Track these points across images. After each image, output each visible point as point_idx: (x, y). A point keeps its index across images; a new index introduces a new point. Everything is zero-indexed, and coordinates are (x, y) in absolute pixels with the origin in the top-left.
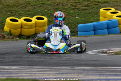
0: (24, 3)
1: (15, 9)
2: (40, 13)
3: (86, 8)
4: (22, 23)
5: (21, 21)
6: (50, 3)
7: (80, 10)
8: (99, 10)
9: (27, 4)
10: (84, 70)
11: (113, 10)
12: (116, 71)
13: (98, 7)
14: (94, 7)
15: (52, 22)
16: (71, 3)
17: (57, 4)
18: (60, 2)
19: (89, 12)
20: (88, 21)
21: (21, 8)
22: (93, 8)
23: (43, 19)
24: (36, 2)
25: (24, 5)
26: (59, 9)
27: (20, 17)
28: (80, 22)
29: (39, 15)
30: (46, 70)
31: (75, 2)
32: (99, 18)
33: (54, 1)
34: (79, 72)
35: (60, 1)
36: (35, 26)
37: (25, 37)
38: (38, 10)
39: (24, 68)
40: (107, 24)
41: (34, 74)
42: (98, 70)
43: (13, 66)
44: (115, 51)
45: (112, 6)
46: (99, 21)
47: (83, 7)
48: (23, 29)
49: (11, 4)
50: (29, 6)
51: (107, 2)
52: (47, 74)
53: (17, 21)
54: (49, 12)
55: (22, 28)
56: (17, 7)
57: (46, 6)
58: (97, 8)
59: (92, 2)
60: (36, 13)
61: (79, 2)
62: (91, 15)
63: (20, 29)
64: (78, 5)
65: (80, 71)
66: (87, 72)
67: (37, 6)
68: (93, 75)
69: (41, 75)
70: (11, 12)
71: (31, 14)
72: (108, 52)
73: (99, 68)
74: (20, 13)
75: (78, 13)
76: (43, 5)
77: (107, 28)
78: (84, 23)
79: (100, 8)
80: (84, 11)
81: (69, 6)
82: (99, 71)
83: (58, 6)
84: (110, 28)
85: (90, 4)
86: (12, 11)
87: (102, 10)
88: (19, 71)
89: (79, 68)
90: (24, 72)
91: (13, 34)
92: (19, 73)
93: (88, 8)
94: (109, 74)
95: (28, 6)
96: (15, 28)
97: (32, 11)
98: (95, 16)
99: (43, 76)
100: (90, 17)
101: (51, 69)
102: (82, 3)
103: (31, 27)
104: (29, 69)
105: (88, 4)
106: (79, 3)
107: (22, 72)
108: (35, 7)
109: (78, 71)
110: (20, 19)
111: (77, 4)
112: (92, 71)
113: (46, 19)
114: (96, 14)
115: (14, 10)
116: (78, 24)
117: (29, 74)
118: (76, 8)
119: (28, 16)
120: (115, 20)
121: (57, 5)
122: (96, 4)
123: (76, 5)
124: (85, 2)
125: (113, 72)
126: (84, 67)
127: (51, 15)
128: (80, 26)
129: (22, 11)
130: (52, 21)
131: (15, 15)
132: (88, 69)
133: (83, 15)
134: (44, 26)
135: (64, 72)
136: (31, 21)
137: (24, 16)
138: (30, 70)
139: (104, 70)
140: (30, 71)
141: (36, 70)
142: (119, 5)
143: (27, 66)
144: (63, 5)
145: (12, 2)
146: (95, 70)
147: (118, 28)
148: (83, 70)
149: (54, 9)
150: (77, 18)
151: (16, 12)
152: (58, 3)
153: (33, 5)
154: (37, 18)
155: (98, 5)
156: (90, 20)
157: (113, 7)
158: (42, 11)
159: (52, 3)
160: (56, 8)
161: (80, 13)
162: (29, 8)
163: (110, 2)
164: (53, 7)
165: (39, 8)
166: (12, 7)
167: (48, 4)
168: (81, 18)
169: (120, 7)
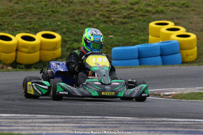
0: (22, 10)
1: (7, 19)
2: (50, 26)
3: (126, 20)
4: (18, 43)
5: (17, 39)
6: (66, 11)
7: (116, 23)
8: (148, 25)
9: (28, 11)
10: (122, 122)
11: (171, 25)
12: (176, 125)
13: (147, 20)
14: (139, 20)
15: (69, 43)
16: (102, 11)
17: (77, 12)
18: (82, 10)
19: (131, 27)
20: (129, 43)
21: (17, 17)
22: (138, 22)
23: (53, 37)
24: (42, 8)
25: (23, 13)
26: (81, 22)
27: (15, 33)
28: (116, 43)
29: (47, 30)
30: (58, 120)
31: (107, 11)
32: (148, 37)
33: (73, 8)
34: (114, 125)
35: (83, 8)
36: (40, 49)
37: (23, 66)
38: (45, 22)
39: (20, 117)
40: (162, 48)
41: (38, 126)
42: (146, 123)
43: (3, 113)
44: (173, 93)
45: (170, 18)
46: (148, 43)
47: (121, 20)
48: (20, 54)
49: (1, 11)
50: (30, 14)
51: (162, 12)
52: (59, 128)
53: (10, 39)
54: (64, 27)
55: (18, 52)
56: (10, 16)
57: (60, 16)
58: (144, 21)
59: (137, 11)
60: (42, 27)
61: (115, 11)
62: (135, 32)
63: (14, 54)
64: (112, 16)
65: (116, 124)
66: (127, 125)
67: (44, 15)
68: (136, 131)
69: (50, 128)
70: (1, 25)
71: (34, 29)
72: (162, 94)
73: (146, 119)
74: (15, 27)
75: (112, 29)
76: (55, 14)
77: (161, 55)
78: (123, 46)
79: (150, 22)
80: (123, 26)
81: (98, 16)
82: (147, 125)
83: (78, 16)
84: (166, 54)
86: (1, 23)
87: (152, 25)
88: (12, 122)
89: (114, 120)
90: (22, 123)
91: (3, 61)
92: (13, 125)
93: (130, 20)
94: (164, 129)
95: (28, 15)
96: (7, 50)
97: (35, 24)
98: (142, 33)
99: (53, 130)
100: (132, 35)
101: (67, 120)
102: (120, 12)
103: (33, 49)
104: (30, 119)
105: (129, 14)
106: (114, 13)
107: (18, 123)
108: (41, 16)
109: (112, 124)
110: (15, 36)
112: (135, 124)
113: (58, 37)
114: (142, 31)
115: (5, 20)
116: (111, 46)
117: (29, 126)
118: (109, 21)
119: (28, 31)
120: (174, 42)
121: (77, 14)
122: (143, 14)
123: (110, 14)
124: (124, 11)
125: (170, 127)
126: (121, 118)
127: (68, 31)
128: (116, 50)
129: (19, 23)
130: (69, 41)
131: (6, 29)
132: (129, 121)
133: (121, 33)
134: (55, 49)
135: (88, 125)
136: (33, 39)
137: (21, 31)
139: (155, 123)
140: (31, 123)
141: (41, 121)
142: (182, 18)
143: (27, 114)
144: (88, 15)
145: (3, 7)
146: (140, 123)
147: (178, 56)
148: (120, 122)
149: (72, 20)
150: (110, 36)
151: (8, 24)
152: (80, 11)
153: (37, 14)
155: (146, 15)
156: (132, 41)
157: (171, 20)
158: (52, 24)
159: (69, 11)
160: (75, 19)
161: (116, 29)
162: (31, 19)
163: (167, 12)
164: (71, 17)
165: (47, 18)
166: (2, 16)
167: (62, 12)
168: (118, 37)
169: (184, 20)
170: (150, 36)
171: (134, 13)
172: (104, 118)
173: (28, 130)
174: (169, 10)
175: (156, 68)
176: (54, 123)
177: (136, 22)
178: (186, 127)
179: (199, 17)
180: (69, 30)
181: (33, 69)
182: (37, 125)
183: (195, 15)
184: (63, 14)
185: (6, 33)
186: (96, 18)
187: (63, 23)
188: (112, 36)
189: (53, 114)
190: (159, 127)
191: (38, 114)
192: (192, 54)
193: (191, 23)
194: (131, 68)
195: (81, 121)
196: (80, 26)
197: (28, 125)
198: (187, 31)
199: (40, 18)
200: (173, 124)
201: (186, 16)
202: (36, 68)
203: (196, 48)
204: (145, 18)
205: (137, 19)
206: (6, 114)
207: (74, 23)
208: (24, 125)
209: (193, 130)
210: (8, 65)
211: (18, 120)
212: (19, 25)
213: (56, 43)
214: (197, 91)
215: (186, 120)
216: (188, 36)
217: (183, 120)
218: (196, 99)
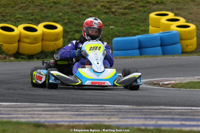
0: (24, 2)
1: (9, 10)
2: (51, 17)
3: (126, 11)
4: (20, 33)
5: (19, 30)
6: (68, 2)
7: (117, 14)
8: (148, 16)
9: (30, 2)
10: (120, 110)
11: (171, 15)
12: (173, 113)
13: (147, 11)
14: (140, 11)
15: (71, 33)
16: (103, 2)
17: (78, 3)
18: (83, 1)
19: (132, 18)
20: (130, 33)
21: (19, 9)
23: (55, 28)
25: (24, 5)
26: (83, 13)
27: (17, 23)
28: (117, 33)
29: (49, 21)
30: (57, 109)
31: (108, 2)
32: (148, 28)
34: (112, 113)
36: (42, 40)
37: (25, 57)
38: (47, 13)
39: (21, 106)
40: (162, 39)
41: (38, 114)
42: (143, 110)
43: (3, 102)
44: (172, 82)
45: (170, 8)
46: (148, 33)
47: (122, 11)
48: (22, 44)
49: (4, 2)
50: (32, 6)
51: (162, 3)
52: (58, 116)
53: (12, 30)
54: (66, 18)
55: (20, 42)
56: (13, 7)
57: (61, 7)
58: (145, 12)
59: (137, 2)
60: (44, 18)
61: (116, 2)
62: (135, 23)
63: (16, 44)
64: (113, 7)
65: (114, 112)
67: (46, 6)
68: (133, 118)
69: (49, 116)
70: (3, 16)
71: (36, 20)
72: (161, 83)
73: (144, 107)
74: (18, 18)
75: (113, 20)
76: (56, 6)
77: (161, 46)
78: (124, 36)
79: (150, 13)
80: (123, 17)
81: (99, 7)
82: (144, 113)
83: (80, 7)
84: (166, 44)
85: (133, 4)
86: (3, 14)
87: (152, 15)
88: (12, 110)
89: (112, 108)
90: (21, 111)
91: (6, 52)
92: (12, 113)
93: (130, 11)
94: (161, 117)
95: (30, 7)
96: (10, 41)
97: (37, 15)
98: (142, 24)
99: (51, 118)
100: (133, 26)
101: (66, 108)
102: (121, 3)
103: (35, 40)
104: (30, 107)
105: (130, 5)
106: (115, 4)
107: (18, 111)
108: (43, 7)
109: (110, 112)
110: (17, 27)
111: (112, 4)
112: (132, 112)
113: (60, 28)
114: (143, 22)
115: (7, 11)
116: (112, 37)
117: (29, 114)
118: (109, 12)
119: (30, 22)
120: (174, 32)
121: (78, 5)
122: (144, 5)
123: (111, 6)
124: (125, 2)
125: (167, 114)
126: (120, 106)
127: (69, 22)
129: (21, 14)
130: (71, 32)
131: (9, 20)
132: (127, 109)
133: (122, 23)
134: (57, 39)
135: (86, 113)
136: (35, 30)
137: (24, 22)
138: (30, 109)
139: (153, 111)
140: (30, 111)
141: (41, 109)
142: (181, 8)
143: (27, 103)
144: (89, 6)
146: (138, 111)
147: (178, 46)
148: (118, 110)
149: (73, 12)
150: (111, 27)
151: (10, 15)
152: (81, 2)
153: (40, 5)
154: (46, 27)
155: (146, 6)
156: (133, 32)
157: (171, 10)
158: (54, 15)
159: (70, 2)
160: (76, 10)
161: (117, 20)
162: (33, 10)
163: (167, 3)
164: (73, 8)
165: (48, 10)
166: (4, 8)
167: (64, 3)
168: (118, 28)
169: (183, 11)
170: (150, 27)
171: (134, 3)
172: (102, 106)
173: (27, 118)
174: (169, 1)
175: (156, 58)
176: (53, 111)
177: (137, 12)
178: (183, 115)
179: (198, 8)
180: (71, 21)
181: (35, 59)
182: (36, 113)
183: (195, 6)
184: (64, 5)
185: (8, 24)
186: (97, 9)
187: (64, 14)
188: (112, 27)
189: (53, 103)
190: (157, 114)
191: (38, 102)
192: (191, 44)
193: (191, 14)
194: (131, 58)
195: (80, 109)
196: (81, 17)
197: (27, 113)
198: (186, 22)
199: (41, 10)
200: (170, 112)
201: (186, 7)
202: (38, 59)
203: (196, 38)
204: (145, 9)
205: (138, 10)
206: (6, 102)
207: (76, 14)
208: (24, 113)
209: (190, 117)
210: (10, 56)
211: (18, 109)
212: (22, 16)
213: (58, 34)
214: (195, 80)
215: (183, 108)
216: (188, 27)
217: (180, 108)
218: (194, 88)
